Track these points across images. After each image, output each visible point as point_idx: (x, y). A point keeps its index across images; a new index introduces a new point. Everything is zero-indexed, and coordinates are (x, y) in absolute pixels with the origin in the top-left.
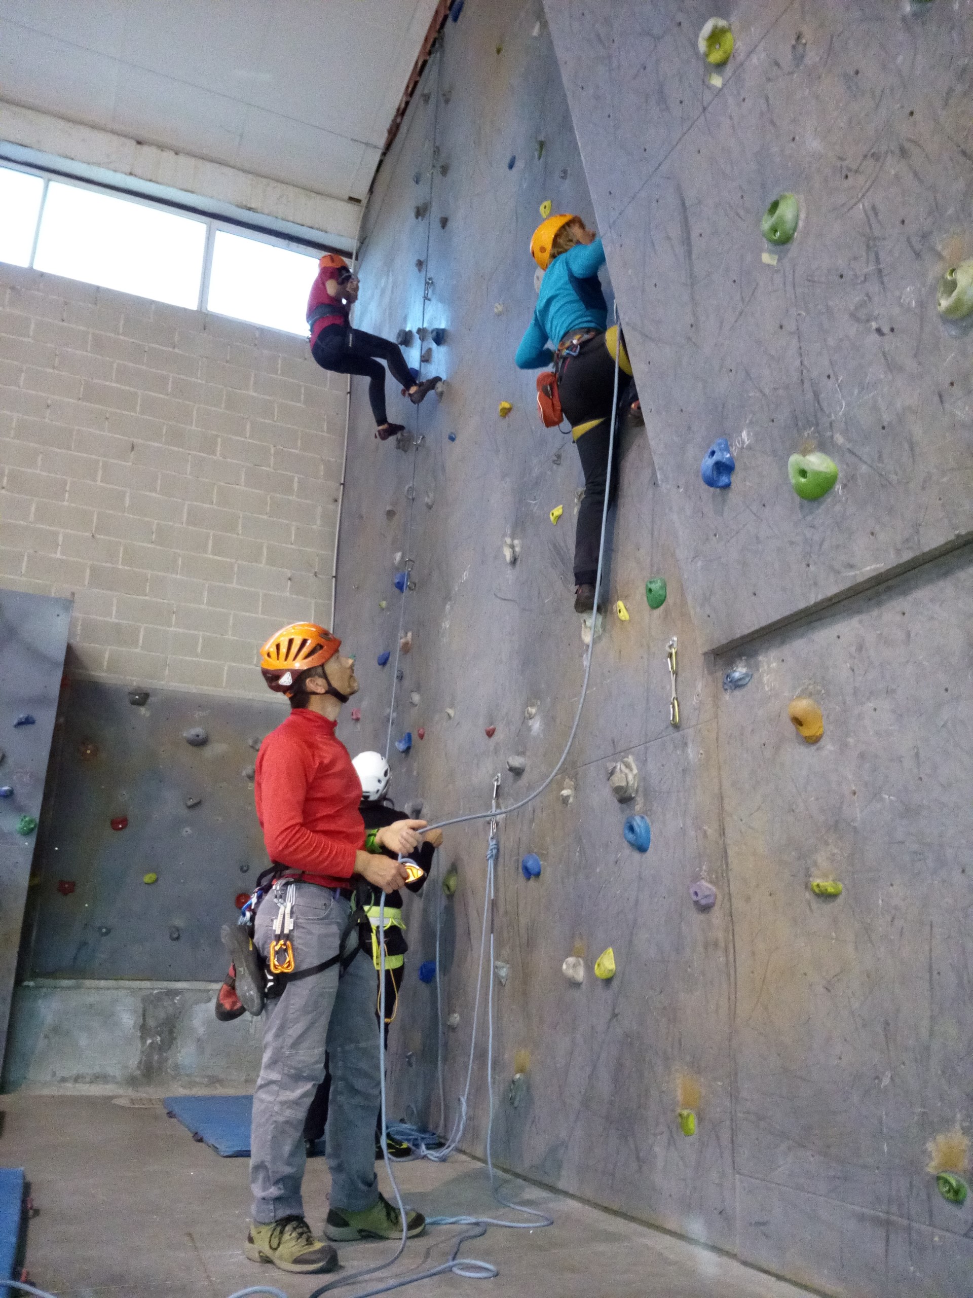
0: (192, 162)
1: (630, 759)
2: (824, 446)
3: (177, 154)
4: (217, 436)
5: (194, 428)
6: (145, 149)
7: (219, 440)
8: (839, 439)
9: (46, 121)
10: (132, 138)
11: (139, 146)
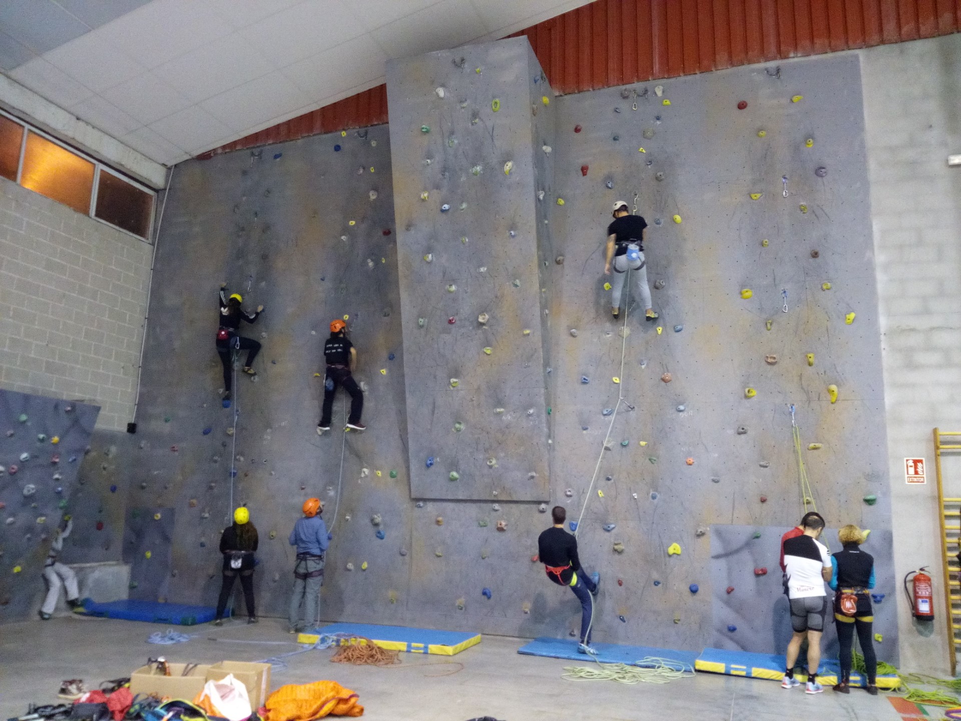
0: (100, 133)
1: (379, 515)
2: (457, 471)
3: (93, 128)
4: (98, 291)
5: (89, 285)
6: (81, 123)
7: (99, 293)
8: (461, 472)
9: (36, 97)
10: (74, 115)
11: (78, 121)
